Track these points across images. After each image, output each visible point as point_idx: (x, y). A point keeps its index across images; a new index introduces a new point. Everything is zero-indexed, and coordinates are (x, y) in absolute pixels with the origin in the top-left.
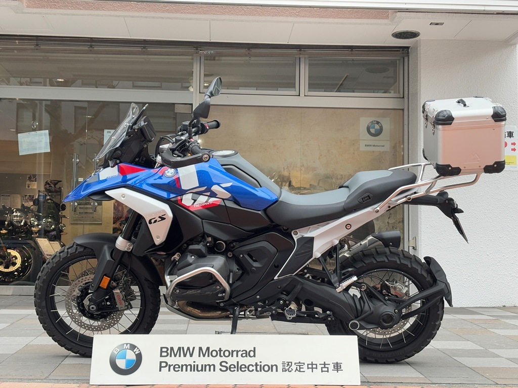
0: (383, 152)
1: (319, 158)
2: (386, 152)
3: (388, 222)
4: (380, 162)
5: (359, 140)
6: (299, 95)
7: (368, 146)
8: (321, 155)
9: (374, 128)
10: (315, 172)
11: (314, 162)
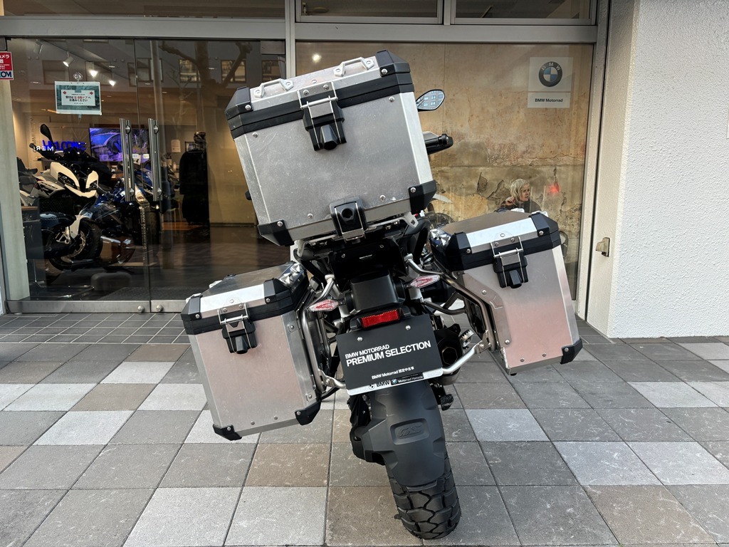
0: (560, 109)
1: (469, 120)
2: (565, 109)
3: (561, 210)
4: (555, 124)
5: (528, 92)
6: (443, 24)
7: (539, 100)
8: (472, 116)
9: (549, 73)
10: (463, 141)
11: (462, 126)
